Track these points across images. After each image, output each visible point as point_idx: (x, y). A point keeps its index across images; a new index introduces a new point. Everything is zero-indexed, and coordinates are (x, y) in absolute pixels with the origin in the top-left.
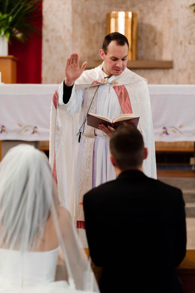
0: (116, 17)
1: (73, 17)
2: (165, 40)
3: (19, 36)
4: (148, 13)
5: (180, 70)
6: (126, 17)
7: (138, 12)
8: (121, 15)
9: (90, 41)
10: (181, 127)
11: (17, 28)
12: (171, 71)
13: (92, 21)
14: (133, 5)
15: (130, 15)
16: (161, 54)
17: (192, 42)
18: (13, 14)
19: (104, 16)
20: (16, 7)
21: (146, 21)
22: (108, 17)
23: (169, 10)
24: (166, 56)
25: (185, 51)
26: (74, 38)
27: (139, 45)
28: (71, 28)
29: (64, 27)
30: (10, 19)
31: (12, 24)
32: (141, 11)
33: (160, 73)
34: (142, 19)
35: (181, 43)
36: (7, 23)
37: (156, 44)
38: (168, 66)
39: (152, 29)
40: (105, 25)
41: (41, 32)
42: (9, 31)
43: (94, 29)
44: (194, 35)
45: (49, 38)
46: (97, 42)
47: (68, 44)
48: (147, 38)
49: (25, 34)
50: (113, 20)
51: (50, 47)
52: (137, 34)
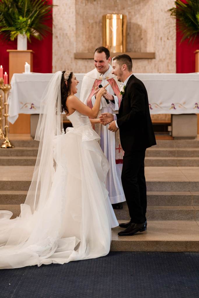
0: (111, 19)
1: (76, 18)
2: (149, 36)
3: (36, 34)
4: (135, 15)
5: (161, 60)
6: (118, 19)
7: (127, 14)
8: (115, 17)
9: (90, 36)
10: (161, 103)
11: (35, 29)
12: (153, 60)
13: (91, 21)
14: (124, 9)
15: (121, 17)
16: (146, 47)
17: (169, 38)
18: (31, 18)
19: (100, 17)
20: (33, 12)
21: (133, 21)
22: (104, 18)
23: (152, 13)
24: (150, 49)
25: (165, 45)
26: (77, 35)
27: (128, 40)
28: (74, 27)
29: (70, 26)
30: (29, 22)
31: (31, 26)
32: (129, 13)
33: (145, 62)
34: (130, 19)
35: (161, 39)
36: (26, 25)
37: (142, 39)
38: (151, 57)
39: (138, 27)
40: (101, 24)
41: (52, 31)
42: (29, 30)
43: (92, 27)
44: (171, 33)
45: (58, 35)
46: (95, 38)
47: (73, 39)
48: (135, 34)
49: (41, 34)
50: (108, 21)
51: (58, 42)
52: (127, 30)
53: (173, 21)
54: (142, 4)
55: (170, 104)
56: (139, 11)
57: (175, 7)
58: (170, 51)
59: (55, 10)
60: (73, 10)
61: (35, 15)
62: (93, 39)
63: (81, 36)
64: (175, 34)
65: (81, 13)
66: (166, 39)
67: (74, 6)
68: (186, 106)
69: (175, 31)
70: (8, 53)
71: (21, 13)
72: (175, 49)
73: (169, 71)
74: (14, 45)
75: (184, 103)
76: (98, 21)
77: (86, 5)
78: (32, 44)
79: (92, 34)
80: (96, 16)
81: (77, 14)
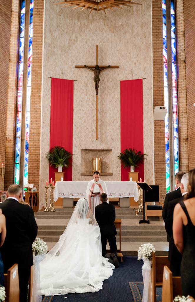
0: (95, 160)
1: (82, 159)
2: (110, 166)
3: (66, 166)
4: (105, 158)
5: (115, 176)
6: (98, 160)
7: (102, 158)
8: (97, 159)
9: (87, 167)
10: (115, 193)
11: (65, 164)
12: (112, 176)
13: (87, 161)
14: (100, 156)
15: (99, 159)
16: (109, 171)
17: (118, 167)
18: (64, 159)
19: (91, 159)
20: (65, 157)
21: (104, 160)
22: (93, 159)
23: (111, 157)
24: (111, 172)
25: (117, 170)
26: (82, 166)
27: (102, 168)
28: (81, 163)
29: (79, 163)
30: (63, 161)
31: (64, 162)
32: (103, 157)
33: (109, 177)
34: (103, 160)
35: (115, 168)
36: (62, 162)
37: (107, 168)
38: (111, 175)
39: (106, 163)
40: (91, 162)
41: (72, 164)
42: (63, 164)
43: (88, 163)
44: (119, 165)
45: (74, 166)
46: (89, 167)
47: (80, 168)
48: (105, 166)
49: (67, 165)
50: (94, 160)
51: (75, 169)
52: (101, 164)
53: (120, 161)
54: (107, 154)
55: (118, 194)
56: (106, 156)
57: (120, 155)
58: (118, 172)
59: (73, 156)
60: (81, 156)
61: (66, 158)
62: (88, 168)
63: (84, 166)
64: (120, 166)
65: (84, 157)
66: (117, 168)
67: (81, 155)
68: (125, 194)
69: (120, 165)
70: (54, 173)
71: (60, 157)
72: (120, 171)
73: (118, 180)
74: (57, 170)
75: (124, 193)
76: (90, 160)
77: (86, 154)
78: (64, 169)
79: (88, 166)
80: (89, 159)
81: (82, 158)
